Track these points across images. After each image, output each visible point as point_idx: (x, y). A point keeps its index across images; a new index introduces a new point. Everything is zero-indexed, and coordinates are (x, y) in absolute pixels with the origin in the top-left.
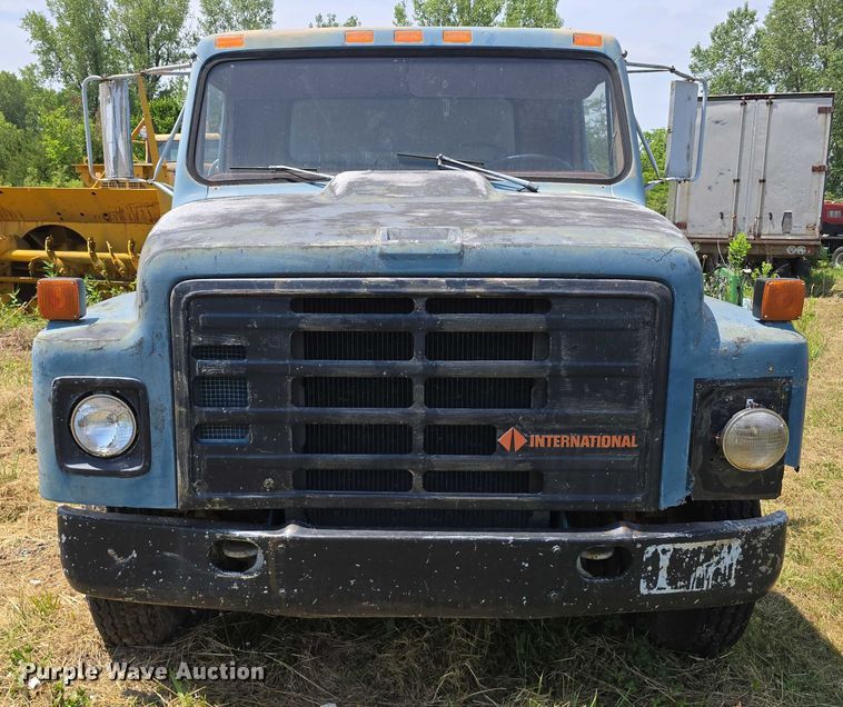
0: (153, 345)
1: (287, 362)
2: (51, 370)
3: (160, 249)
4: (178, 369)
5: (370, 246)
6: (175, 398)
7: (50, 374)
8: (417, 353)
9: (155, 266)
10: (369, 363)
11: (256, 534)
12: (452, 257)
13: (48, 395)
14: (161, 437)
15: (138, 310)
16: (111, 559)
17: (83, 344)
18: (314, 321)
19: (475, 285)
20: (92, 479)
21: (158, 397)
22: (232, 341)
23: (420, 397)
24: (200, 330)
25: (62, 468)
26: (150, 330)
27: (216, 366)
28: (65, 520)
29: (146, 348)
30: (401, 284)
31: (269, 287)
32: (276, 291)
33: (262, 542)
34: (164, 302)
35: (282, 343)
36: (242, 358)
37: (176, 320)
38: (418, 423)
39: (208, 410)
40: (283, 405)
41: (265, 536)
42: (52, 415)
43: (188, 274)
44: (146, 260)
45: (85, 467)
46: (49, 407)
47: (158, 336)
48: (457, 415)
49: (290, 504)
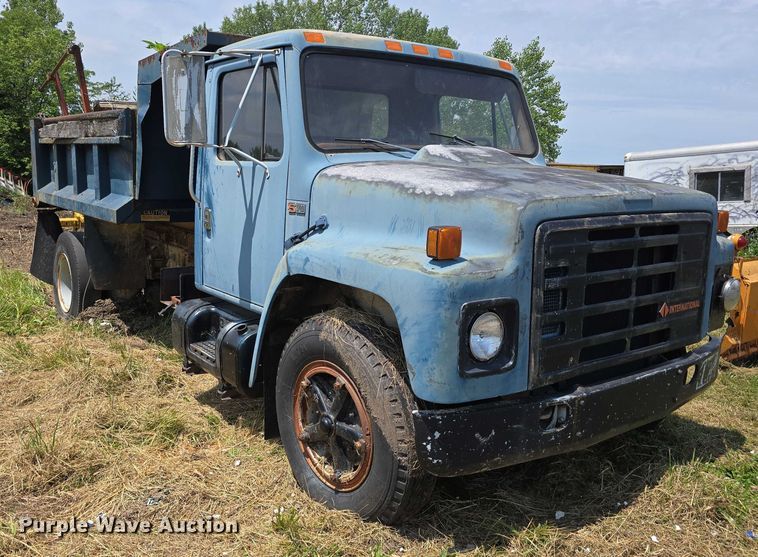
0: (524, 270)
1: (585, 275)
2: (460, 298)
3: (525, 201)
4: (538, 286)
5: (619, 195)
6: (534, 310)
7: (459, 301)
8: (635, 262)
9: (528, 213)
10: (617, 271)
11: (567, 397)
12: (649, 201)
13: (456, 318)
14: (523, 338)
15: (512, 246)
16: (477, 440)
17: (482, 275)
18: (598, 246)
19: (658, 218)
20: (481, 379)
21: (524, 308)
22: (562, 264)
23: (634, 290)
24: (549, 257)
25: (462, 375)
26: (523, 260)
27: (555, 282)
28: (439, 420)
29: (520, 274)
30: (633, 219)
31: (582, 224)
32: (586, 227)
33: (572, 402)
34: (532, 239)
35: (583, 262)
36: (565, 275)
37: (539, 251)
38: (633, 307)
39: (549, 314)
40: (581, 306)
41: (573, 397)
42: (459, 334)
43: (545, 218)
44: (519, 209)
45: (477, 370)
46: (456, 328)
47: (527, 264)
48: (647, 299)
49: (578, 373)
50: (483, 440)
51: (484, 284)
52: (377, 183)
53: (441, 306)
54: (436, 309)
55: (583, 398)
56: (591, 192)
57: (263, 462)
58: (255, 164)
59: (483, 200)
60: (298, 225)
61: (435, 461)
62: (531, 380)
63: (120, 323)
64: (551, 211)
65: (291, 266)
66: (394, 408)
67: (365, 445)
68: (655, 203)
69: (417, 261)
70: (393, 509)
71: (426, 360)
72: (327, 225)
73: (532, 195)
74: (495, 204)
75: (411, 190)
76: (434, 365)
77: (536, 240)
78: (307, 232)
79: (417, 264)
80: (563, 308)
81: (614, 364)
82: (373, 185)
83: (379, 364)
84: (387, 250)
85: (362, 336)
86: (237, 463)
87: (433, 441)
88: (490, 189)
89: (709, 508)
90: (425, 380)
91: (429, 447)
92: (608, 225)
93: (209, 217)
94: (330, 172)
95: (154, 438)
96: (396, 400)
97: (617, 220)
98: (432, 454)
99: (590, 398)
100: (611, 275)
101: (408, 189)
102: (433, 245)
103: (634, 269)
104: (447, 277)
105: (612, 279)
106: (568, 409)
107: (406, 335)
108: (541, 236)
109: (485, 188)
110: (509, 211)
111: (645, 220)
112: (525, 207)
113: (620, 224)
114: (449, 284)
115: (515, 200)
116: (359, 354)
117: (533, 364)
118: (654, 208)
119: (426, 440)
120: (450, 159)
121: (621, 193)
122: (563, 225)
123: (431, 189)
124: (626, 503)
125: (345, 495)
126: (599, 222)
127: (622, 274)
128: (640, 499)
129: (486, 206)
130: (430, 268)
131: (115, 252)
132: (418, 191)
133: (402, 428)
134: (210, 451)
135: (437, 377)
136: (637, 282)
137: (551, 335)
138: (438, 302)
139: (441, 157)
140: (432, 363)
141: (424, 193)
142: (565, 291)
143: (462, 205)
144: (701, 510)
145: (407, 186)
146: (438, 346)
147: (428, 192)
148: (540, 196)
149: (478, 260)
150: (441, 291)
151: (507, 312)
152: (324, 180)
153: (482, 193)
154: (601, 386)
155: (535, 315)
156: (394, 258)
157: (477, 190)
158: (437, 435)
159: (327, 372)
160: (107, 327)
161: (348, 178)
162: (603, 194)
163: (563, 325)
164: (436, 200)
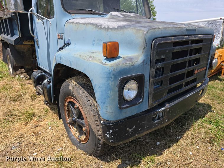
0: (147, 61)
1: (171, 61)
2: (118, 76)
3: (148, 29)
4: (152, 68)
5: (185, 27)
6: (151, 77)
7: (117, 77)
8: (188, 55)
9: (149, 35)
10: (182, 58)
11: (163, 109)
12: (194, 30)
13: (117, 85)
14: (146, 89)
15: (142, 50)
16: (128, 131)
17: (128, 64)
18: (177, 49)
19: (197, 37)
20: (129, 109)
21: (147, 77)
22: (162, 57)
23: (187, 65)
24: (157, 54)
25: (120, 108)
26: (146, 56)
27: (160, 65)
28: (112, 125)
29: (145, 63)
30: (189, 37)
31: (171, 39)
32: (172, 41)
33: (164, 110)
34: (151, 46)
35: (170, 56)
36: (163, 62)
37: (153, 52)
38: (186, 72)
39: (157, 78)
40: (169, 73)
41: (165, 108)
42: (118, 92)
43: (157, 36)
44: (145, 33)
45: (127, 105)
46: (117, 89)
47: (148, 58)
48: (191, 68)
49: (166, 99)
50: (130, 130)
51: (129, 68)
52: (87, 24)
53: (109, 80)
54: (108, 81)
55: (168, 108)
56: (174, 26)
57: (59, 127)
58: (47, 20)
59: (129, 29)
60: (61, 43)
61: (111, 141)
62: (149, 105)
63: (27, 76)
64: (159, 34)
65: (57, 60)
66: (95, 118)
67: (87, 129)
68: (196, 31)
69: (99, 58)
70: (98, 153)
71: (104, 103)
72: (70, 43)
73: (151, 26)
74: (134, 31)
75: (100, 26)
76: (108, 105)
77: (152, 47)
78: (64, 46)
79: (99, 60)
80: (162, 75)
81: (179, 93)
82: (85, 25)
83: (89, 100)
84: (89, 53)
85: (83, 89)
86: (50, 128)
87: (109, 134)
88: (132, 25)
89: (208, 139)
90: (104, 111)
91: (108, 136)
92: (181, 40)
93: (37, 41)
94: (70, 21)
95: (23, 119)
96: (96, 115)
97: (184, 38)
98: (109, 138)
99: (171, 108)
100: (180, 60)
101: (99, 26)
102: (105, 51)
103: (188, 57)
104: (112, 66)
105: (180, 62)
106: (163, 113)
107: (96, 92)
108: (154, 45)
109: (130, 24)
110: (141, 34)
111: (193, 38)
112: (148, 32)
113: (184, 39)
114: (113, 70)
115: (143, 29)
116: (82, 96)
117: (150, 99)
118: (196, 33)
119: (107, 133)
120: (119, 16)
121: (185, 26)
122: (164, 40)
123: (108, 25)
124: (180, 137)
125: (82, 144)
126: (177, 39)
127: (184, 59)
128: (184, 135)
129: (131, 32)
130: (104, 62)
131: (22, 54)
132: (103, 27)
133: (99, 126)
134: (43, 123)
135: (109, 110)
136: (188, 62)
137: (157, 86)
138: (108, 78)
139: (116, 16)
140: (107, 104)
141: (105, 27)
142: (163, 68)
143: (120, 32)
144: (205, 140)
145: (98, 25)
146: (109, 97)
147: (106, 27)
148: (154, 27)
149: (127, 57)
150: (110, 73)
151: (140, 80)
152: (68, 24)
153: (129, 26)
154: (174, 102)
155: (151, 80)
156: (91, 57)
157: (127, 25)
158: (111, 131)
159: (73, 101)
160: (23, 77)
161: (77, 23)
162: (179, 27)
163: (162, 82)
164: (110, 30)
